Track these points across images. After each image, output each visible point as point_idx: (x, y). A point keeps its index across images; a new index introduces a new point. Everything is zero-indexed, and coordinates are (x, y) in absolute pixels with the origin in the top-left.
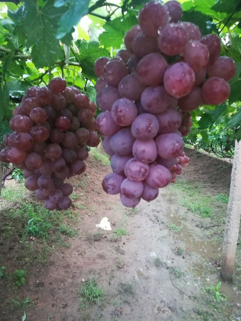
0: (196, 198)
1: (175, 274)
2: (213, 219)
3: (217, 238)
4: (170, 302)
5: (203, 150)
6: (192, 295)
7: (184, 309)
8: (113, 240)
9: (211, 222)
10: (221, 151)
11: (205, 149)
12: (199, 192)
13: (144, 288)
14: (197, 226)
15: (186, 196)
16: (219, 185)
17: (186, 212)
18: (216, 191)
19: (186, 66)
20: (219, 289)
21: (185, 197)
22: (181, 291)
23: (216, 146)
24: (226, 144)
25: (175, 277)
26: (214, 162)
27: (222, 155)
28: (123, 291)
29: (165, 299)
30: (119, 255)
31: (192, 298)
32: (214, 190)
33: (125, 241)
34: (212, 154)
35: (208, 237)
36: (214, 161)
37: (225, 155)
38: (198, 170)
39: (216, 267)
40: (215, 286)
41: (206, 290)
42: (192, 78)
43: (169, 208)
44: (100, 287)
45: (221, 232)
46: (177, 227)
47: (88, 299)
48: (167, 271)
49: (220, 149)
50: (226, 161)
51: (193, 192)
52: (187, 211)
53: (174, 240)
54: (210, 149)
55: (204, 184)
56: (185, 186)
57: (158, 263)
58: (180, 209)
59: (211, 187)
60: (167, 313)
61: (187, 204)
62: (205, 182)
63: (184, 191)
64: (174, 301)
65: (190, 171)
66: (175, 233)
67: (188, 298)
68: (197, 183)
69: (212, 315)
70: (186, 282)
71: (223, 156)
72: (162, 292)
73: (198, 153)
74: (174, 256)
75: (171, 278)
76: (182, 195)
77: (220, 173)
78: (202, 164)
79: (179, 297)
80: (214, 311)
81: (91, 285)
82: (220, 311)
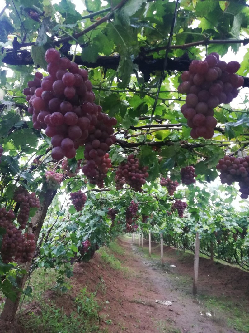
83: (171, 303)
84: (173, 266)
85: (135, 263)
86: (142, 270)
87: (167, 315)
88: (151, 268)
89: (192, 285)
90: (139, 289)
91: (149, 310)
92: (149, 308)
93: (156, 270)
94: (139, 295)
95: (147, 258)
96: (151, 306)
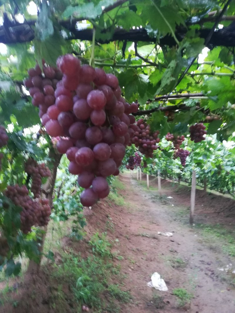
34: (228, 196)
43: (217, 258)
56: (217, 230)
63: (219, 236)
65: (211, 213)
76: (221, 242)
78: (221, 206)
83: (171, 234)
84: (170, 197)
85: (136, 196)
86: (143, 204)
87: (169, 246)
88: (151, 201)
89: (188, 215)
90: (142, 223)
91: (153, 242)
92: (153, 240)
93: (155, 202)
94: (143, 229)
95: (146, 191)
96: (154, 238)
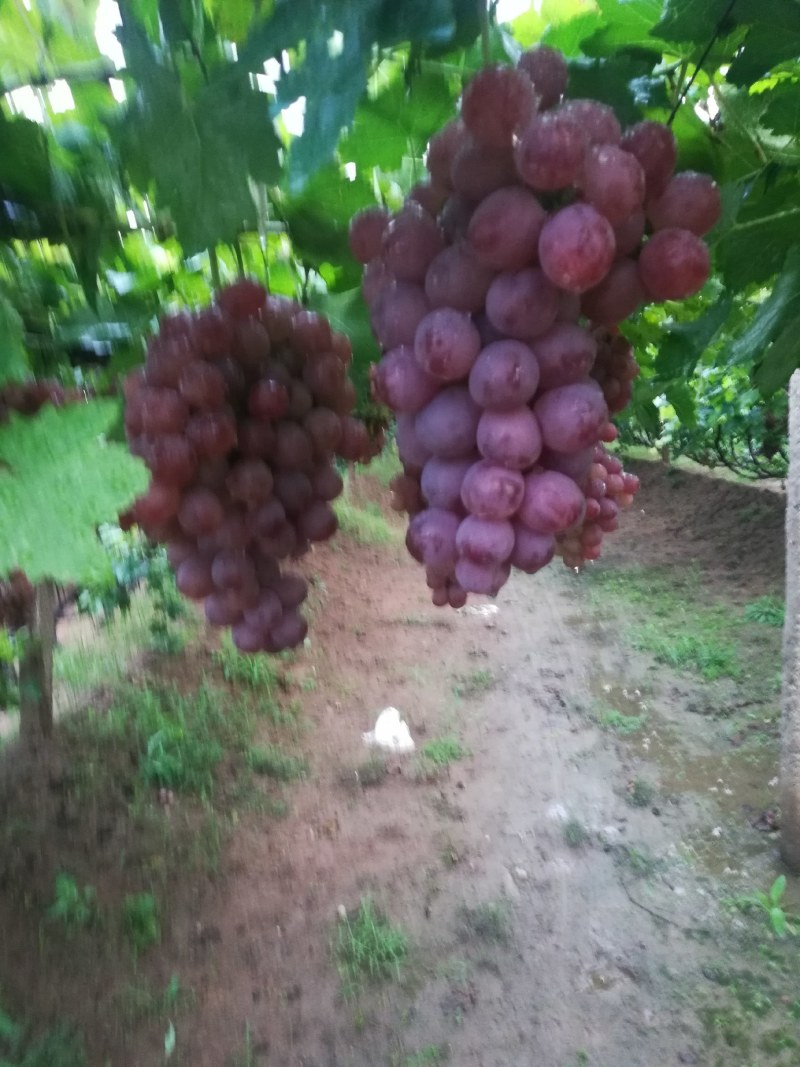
0: (681, 621)
1: (635, 866)
2: (741, 683)
3: (762, 740)
4: (625, 952)
5: (690, 460)
6: (695, 927)
7: (673, 971)
8: (424, 777)
9: (736, 692)
10: (751, 458)
11: (695, 455)
12: (691, 600)
13: (538, 916)
14: (692, 709)
15: (647, 618)
16: (753, 571)
17: (652, 668)
18: (743, 590)
19: (590, 214)
20: (781, 900)
21: (643, 621)
22: (658, 917)
23: (731, 444)
24: (764, 430)
25: (635, 874)
26: (728, 498)
27: (755, 471)
28: (473, 931)
29: (608, 946)
30: (448, 823)
31: (695, 935)
32: (739, 586)
33: (463, 777)
34: (721, 472)
35: (729, 740)
36: (728, 492)
37: (765, 471)
38: (679, 530)
39: (765, 831)
40: (767, 891)
41: (738, 906)
42: (607, 241)
43: (594, 660)
44: (396, 925)
45: (773, 721)
46: (625, 720)
47: (365, 966)
48: (606, 860)
49: (747, 451)
50: (771, 490)
51: (668, 602)
52: (654, 664)
53: (620, 758)
54: (713, 454)
55: (703, 572)
56: (640, 583)
57: (575, 839)
58: (631, 661)
59: (729, 578)
60: (619, 986)
61: (651, 640)
62: (705, 565)
63: (638, 600)
64: (639, 950)
65: (655, 533)
66: (624, 738)
67: (683, 936)
68: (679, 572)
69: (765, 981)
70: (672, 888)
71: (759, 473)
72: (596, 925)
73: (675, 472)
74: (624, 810)
75: (621, 879)
76: (635, 614)
77: (755, 529)
78: (692, 508)
79: (653, 934)
80: (769, 968)
81: (370, 923)
82: (788, 967)
